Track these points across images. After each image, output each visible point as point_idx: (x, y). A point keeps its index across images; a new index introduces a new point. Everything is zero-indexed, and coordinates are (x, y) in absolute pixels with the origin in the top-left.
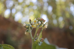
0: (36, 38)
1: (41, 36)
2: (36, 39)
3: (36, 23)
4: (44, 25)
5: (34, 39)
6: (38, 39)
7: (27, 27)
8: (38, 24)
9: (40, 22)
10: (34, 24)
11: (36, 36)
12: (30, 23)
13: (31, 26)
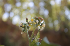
0: (33, 38)
1: (39, 37)
2: (33, 40)
3: (34, 21)
4: (42, 24)
5: (31, 39)
6: (36, 39)
7: (24, 26)
8: (36, 23)
9: (37, 21)
10: (31, 23)
11: (33, 37)
12: (27, 22)
13: (28, 25)
